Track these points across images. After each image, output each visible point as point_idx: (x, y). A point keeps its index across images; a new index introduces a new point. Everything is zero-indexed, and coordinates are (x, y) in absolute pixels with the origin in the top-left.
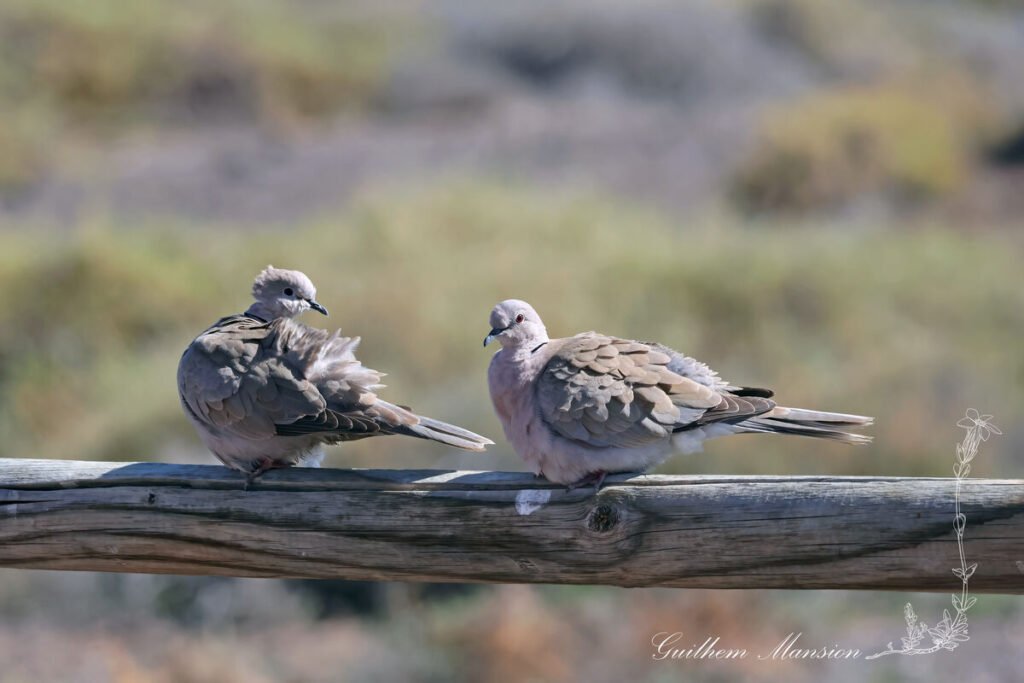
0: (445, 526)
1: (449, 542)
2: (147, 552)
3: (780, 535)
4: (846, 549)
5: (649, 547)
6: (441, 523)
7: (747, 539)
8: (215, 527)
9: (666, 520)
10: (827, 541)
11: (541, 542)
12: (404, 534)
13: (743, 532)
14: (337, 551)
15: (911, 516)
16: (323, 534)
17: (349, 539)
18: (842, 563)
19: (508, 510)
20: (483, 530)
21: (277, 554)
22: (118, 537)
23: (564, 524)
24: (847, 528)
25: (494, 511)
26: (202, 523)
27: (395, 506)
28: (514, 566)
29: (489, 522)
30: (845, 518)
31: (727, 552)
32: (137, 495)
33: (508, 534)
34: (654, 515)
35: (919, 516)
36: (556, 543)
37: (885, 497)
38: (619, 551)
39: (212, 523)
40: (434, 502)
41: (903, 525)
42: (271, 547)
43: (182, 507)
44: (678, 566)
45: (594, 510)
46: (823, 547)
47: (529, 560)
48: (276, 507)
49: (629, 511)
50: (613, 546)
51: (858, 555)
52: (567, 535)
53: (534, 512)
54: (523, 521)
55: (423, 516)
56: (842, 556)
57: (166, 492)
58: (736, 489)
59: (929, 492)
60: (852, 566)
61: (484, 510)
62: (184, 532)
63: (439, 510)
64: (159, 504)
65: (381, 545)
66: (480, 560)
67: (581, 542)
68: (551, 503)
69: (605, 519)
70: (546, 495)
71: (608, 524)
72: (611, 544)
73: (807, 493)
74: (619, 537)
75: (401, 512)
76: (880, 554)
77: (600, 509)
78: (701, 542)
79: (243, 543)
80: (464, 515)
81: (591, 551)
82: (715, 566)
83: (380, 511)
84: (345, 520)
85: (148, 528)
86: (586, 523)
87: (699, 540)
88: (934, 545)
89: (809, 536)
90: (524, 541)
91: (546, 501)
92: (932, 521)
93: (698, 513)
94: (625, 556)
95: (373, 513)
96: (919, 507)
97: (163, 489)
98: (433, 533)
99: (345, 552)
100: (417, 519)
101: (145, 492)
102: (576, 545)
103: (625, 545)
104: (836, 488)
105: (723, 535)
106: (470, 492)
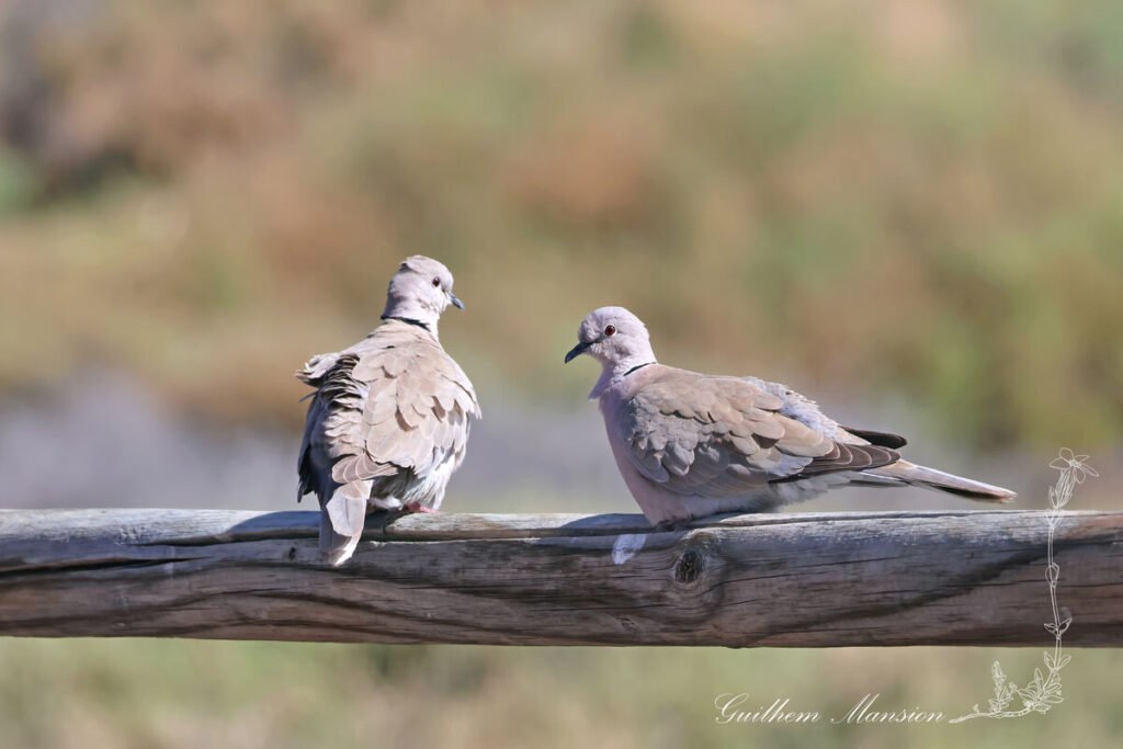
0: (549, 579)
1: (554, 598)
2: (293, 616)
3: (845, 582)
4: (907, 596)
5: (730, 600)
6: (545, 576)
7: (818, 588)
8: (348, 585)
9: (745, 567)
10: (890, 587)
11: (635, 596)
12: (513, 590)
13: (816, 579)
14: (458, 611)
15: (967, 556)
16: (442, 592)
17: (464, 596)
18: (908, 614)
19: (604, 559)
20: (582, 584)
21: (406, 616)
22: (264, 599)
23: (655, 575)
24: (906, 572)
25: (592, 560)
26: (337, 581)
27: (505, 558)
28: (616, 625)
29: (587, 574)
30: (905, 560)
31: (802, 604)
32: (278, 550)
33: (604, 587)
34: (736, 561)
35: (972, 557)
36: (648, 597)
37: (946, 534)
38: (705, 605)
39: (345, 580)
40: (541, 551)
41: (957, 566)
42: (401, 607)
43: (318, 563)
44: (762, 621)
45: (681, 558)
46: (889, 595)
47: (628, 617)
48: (400, 561)
49: (713, 557)
50: (698, 599)
51: (918, 604)
52: (656, 587)
53: (628, 561)
54: (617, 572)
55: (530, 568)
56: (906, 606)
57: (307, 546)
58: (814, 529)
59: (988, 528)
60: (920, 616)
61: (584, 560)
62: (321, 592)
63: (544, 560)
64: (298, 560)
65: (495, 602)
66: (585, 618)
67: (670, 595)
68: (645, 550)
69: (690, 568)
70: (641, 540)
71: (693, 572)
72: (697, 596)
73: (875, 532)
74: (703, 588)
75: (509, 564)
76: (938, 602)
77: (686, 556)
78: (777, 592)
79: (374, 603)
80: (565, 566)
81: (681, 606)
82: (794, 620)
83: (491, 563)
84: (460, 574)
85: (289, 588)
86: (673, 573)
87: (775, 589)
88: (985, 591)
89: (872, 583)
90: (618, 594)
91: (640, 547)
92: (985, 561)
93: (778, 557)
94: (713, 610)
95: (485, 566)
96: (974, 546)
97: (304, 541)
98: (539, 588)
99: (465, 611)
100: (524, 571)
101: (286, 545)
102: (666, 598)
103: (709, 598)
104: (904, 525)
105: (796, 583)
106: (575, 539)
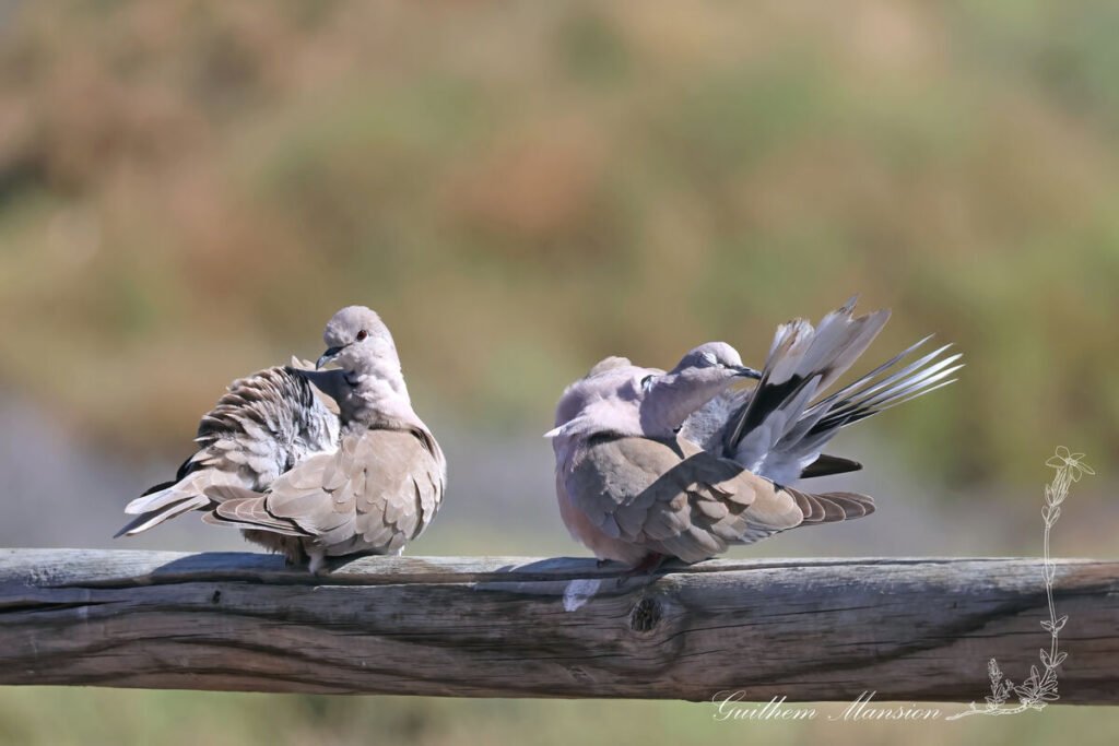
0: (494, 626)
1: (499, 646)
2: (216, 664)
3: (816, 632)
4: (883, 648)
5: (691, 650)
6: (490, 623)
7: (787, 638)
8: (276, 631)
9: (707, 615)
10: (864, 638)
11: (587, 645)
12: (454, 637)
13: (783, 628)
14: (396, 659)
15: (948, 606)
16: (378, 639)
17: (403, 644)
18: (885, 667)
19: (556, 605)
20: (530, 631)
21: (340, 665)
22: (185, 646)
23: (609, 622)
24: (883, 622)
25: (541, 607)
26: (263, 627)
27: (447, 603)
28: (566, 675)
29: (535, 621)
30: (882, 609)
31: (769, 655)
32: (201, 594)
33: (554, 635)
34: (697, 609)
35: (955, 607)
36: (602, 646)
37: (926, 583)
38: (665, 655)
39: (272, 626)
40: (485, 597)
41: (939, 617)
42: (332, 655)
43: (244, 608)
44: (725, 673)
45: (638, 605)
46: (865, 647)
47: (580, 667)
48: (334, 606)
49: (672, 604)
50: (656, 649)
51: (895, 656)
52: (610, 636)
53: (580, 608)
54: (568, 619)
55: (474, 614)
56: (882, 658)
57: (233, 589)
58: (783, 575)
59: (971, 576)
60: (896, 670)
61: (532, 606)
62: (247, 638)
63: (489, 607)
64: (222, 604)
65: (436, 650)
66: (533, 668)
67: (625, 644)
68: (598, 596)
69: (647, 616)
70: (594, 585)
71: (650, 620)
72: (655, 646)
73: (850, 579)
74: (662, 637)
75: (452, 610)
76: (917, 655)
77: (643, 603)
78: (742, 642)
79: (304, 651)
80: (512, 613)
81: (637, 656)
82: (759, 672)
83: (432, 608)
84: (398, 621)
85: (213, 633)
86: (629, 620)
87: (740, 639)
88: (969, 643)
89: (847, 634)
90: (569, 643)
91: (594, 592)
92: (968, 611)
93: (743, 604)
94: (672, 661)
95: (424, 612)
96: (957, 595)
97: (230, 584)
98: (483, 636)
99: (403, 660)
100: (467, 618)
101: (211, 589)
102: (621, 648)
103: (668, 647)
104: (881, 572)
105: (762, 633)
106: (523, 584)
